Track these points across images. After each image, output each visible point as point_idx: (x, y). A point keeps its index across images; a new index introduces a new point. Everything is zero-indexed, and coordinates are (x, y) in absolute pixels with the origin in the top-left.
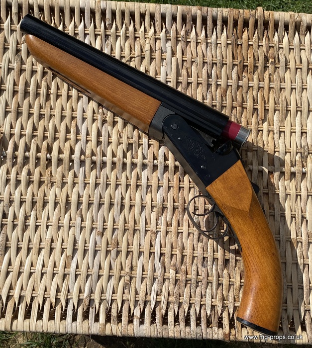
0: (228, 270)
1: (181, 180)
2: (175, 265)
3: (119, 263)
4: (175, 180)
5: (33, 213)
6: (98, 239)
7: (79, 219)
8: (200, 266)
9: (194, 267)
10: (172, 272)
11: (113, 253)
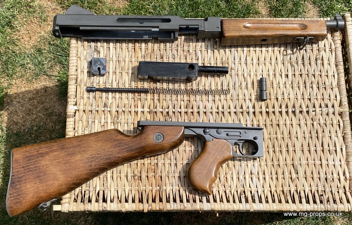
0: (161, 54)
1: (188, 102)
2: (190, 54)
3: (221, 54)
4: (192, 101)
5: (271, 79)
6: (233, 66)
7: (245, 76)
8: (176, 55)
9: (179, 54)
10: (191, 51)
11: (224, 59)
